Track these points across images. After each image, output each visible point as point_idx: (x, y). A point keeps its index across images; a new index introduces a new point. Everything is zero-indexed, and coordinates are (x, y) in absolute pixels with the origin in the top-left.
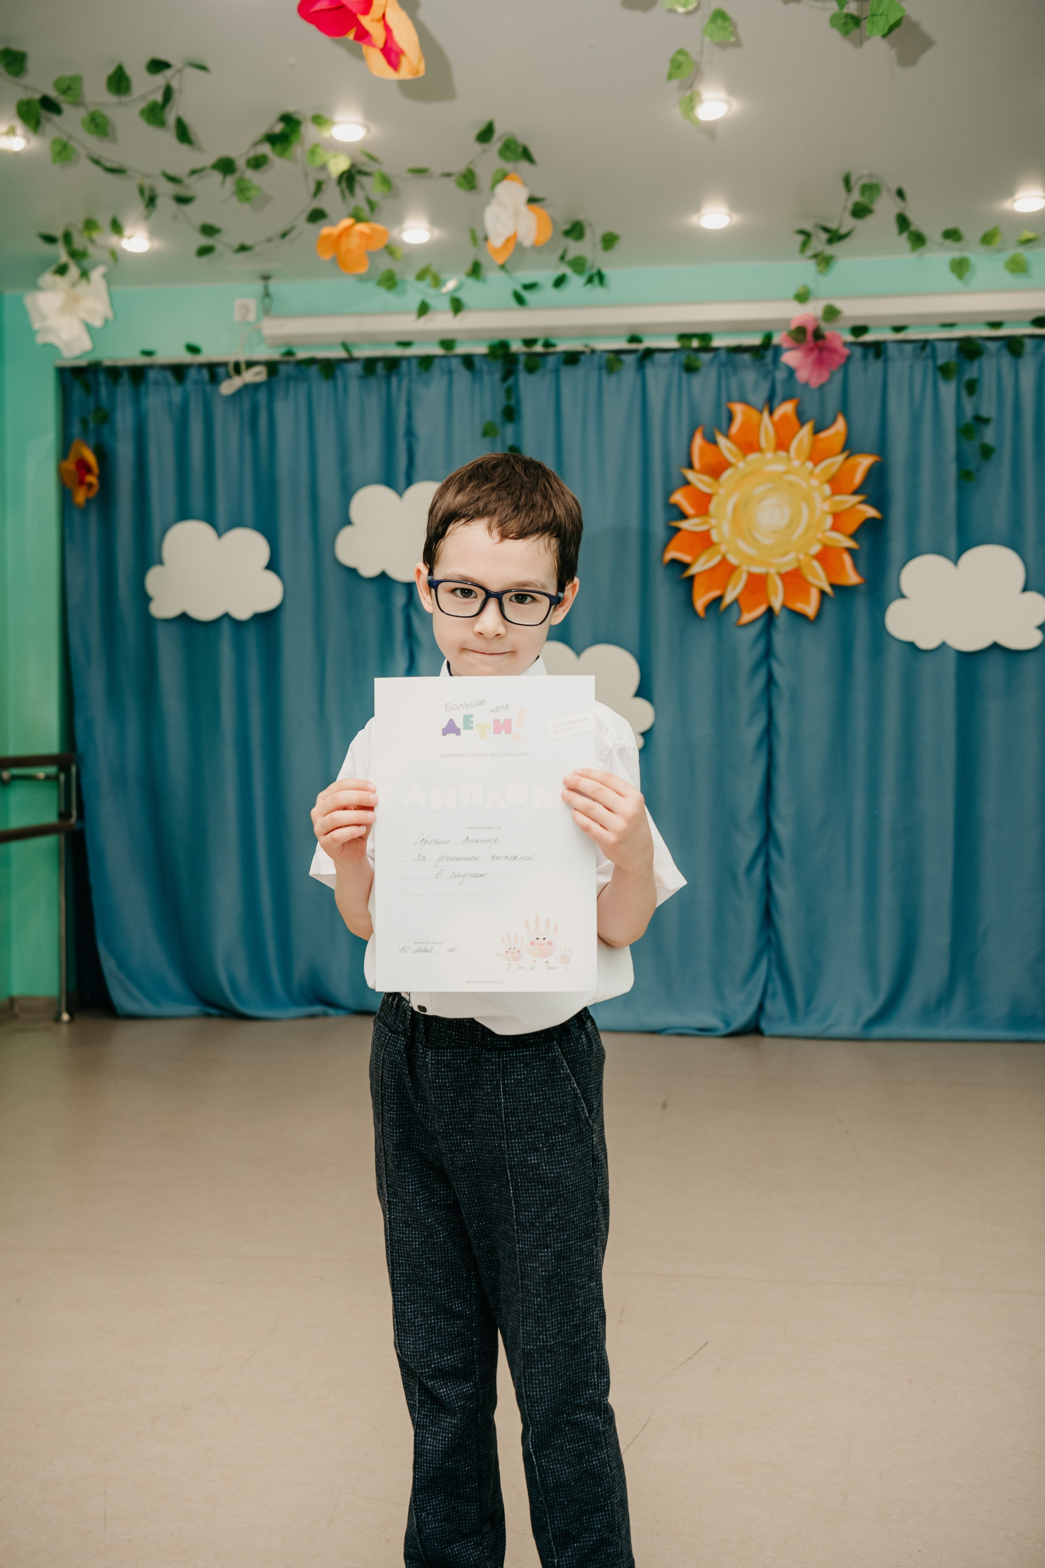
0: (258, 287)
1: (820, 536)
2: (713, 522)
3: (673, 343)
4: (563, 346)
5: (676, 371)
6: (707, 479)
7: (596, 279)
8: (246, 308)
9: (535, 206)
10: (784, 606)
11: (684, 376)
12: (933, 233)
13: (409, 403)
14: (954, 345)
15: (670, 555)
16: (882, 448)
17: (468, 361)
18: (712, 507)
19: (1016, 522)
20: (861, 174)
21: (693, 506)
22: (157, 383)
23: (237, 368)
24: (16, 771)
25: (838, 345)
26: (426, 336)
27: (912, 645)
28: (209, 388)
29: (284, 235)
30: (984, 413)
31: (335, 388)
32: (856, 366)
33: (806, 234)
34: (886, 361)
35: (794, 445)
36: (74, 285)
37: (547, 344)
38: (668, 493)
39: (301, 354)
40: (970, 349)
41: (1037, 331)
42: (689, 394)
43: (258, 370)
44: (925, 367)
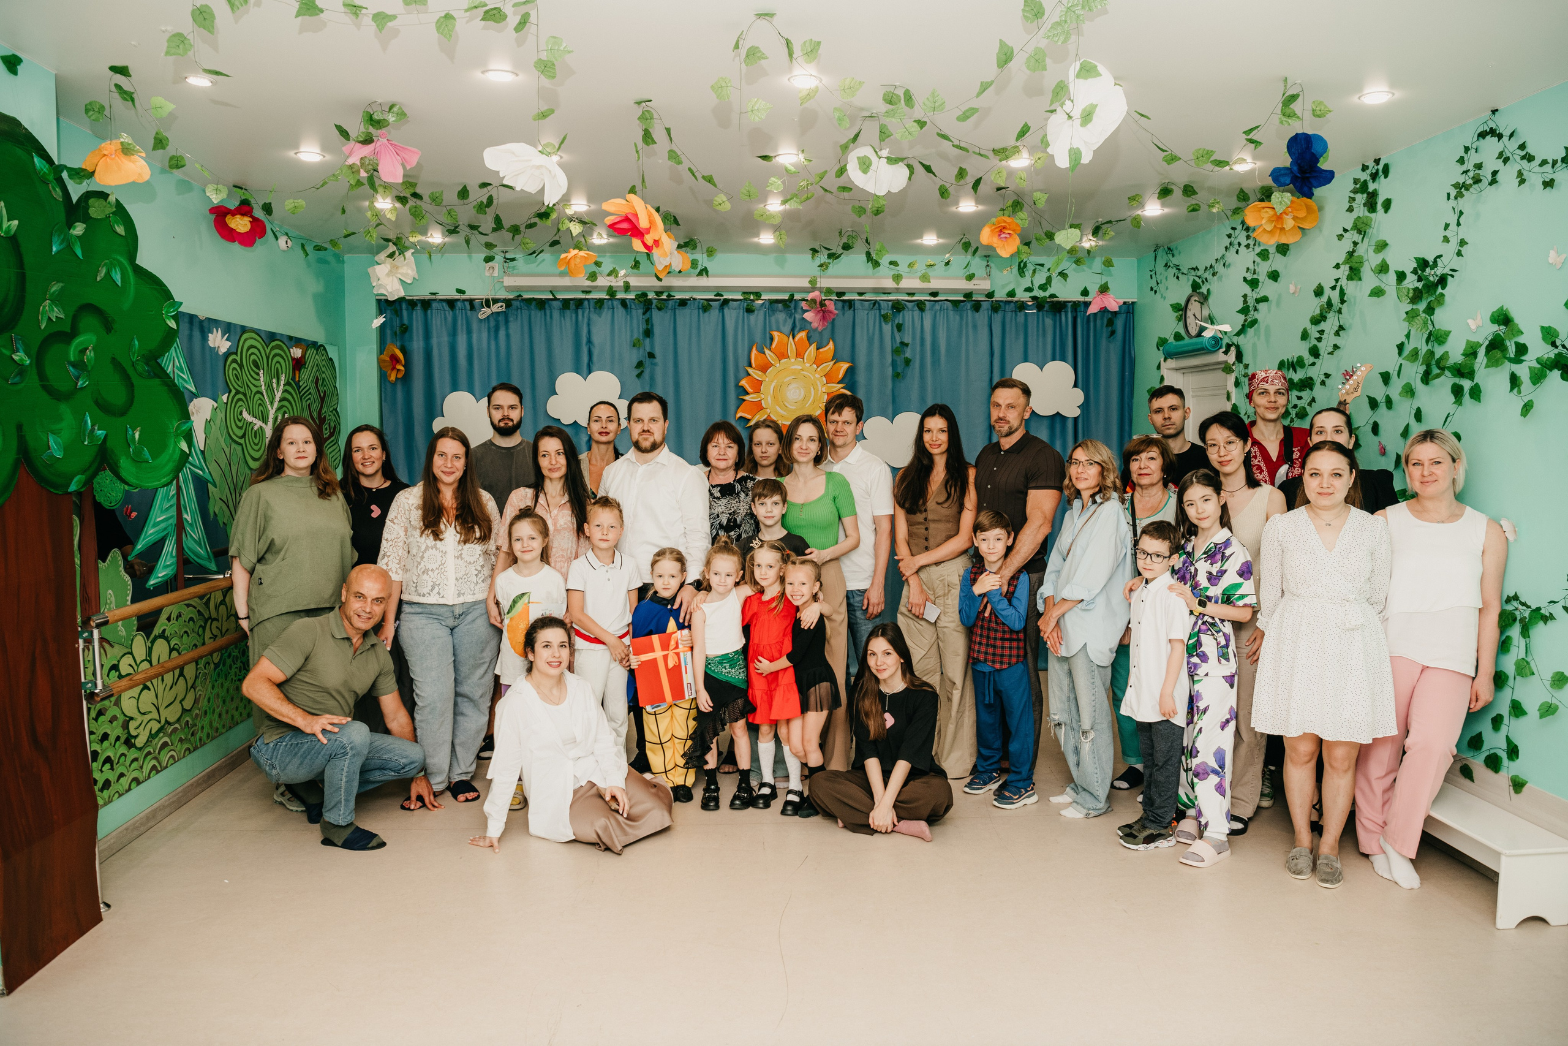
2: (762, 396)
3: (739, 297)
4: (679, 296)
5: (741, 312)
6: (759, 373)
7: (704, 273)
8: (493, 269)
11: (745, 314)
13: (589, 325)
14: (890, 303)
15: (738, 415)
16: (853, 360)
17: (624, 303)
18: (762, 388)
20: (847, 230)
21: (752, 387)
22: (438, 309)
23: (488, 304)
26: (597, 289)
28: (470, 313)
30: (906, 342)
31: (545, 314)
32: (838, 313)
33: (815, 251)
34: (854, 310)
35: (806, 355)
36: (397, 262)
37: (669, 295)
38: (738, 381)
39: (526, 296)
40: (898, 307)
41: (933, 299)
42: (749, 326)
43: (500, 304)
44: (875, 315)
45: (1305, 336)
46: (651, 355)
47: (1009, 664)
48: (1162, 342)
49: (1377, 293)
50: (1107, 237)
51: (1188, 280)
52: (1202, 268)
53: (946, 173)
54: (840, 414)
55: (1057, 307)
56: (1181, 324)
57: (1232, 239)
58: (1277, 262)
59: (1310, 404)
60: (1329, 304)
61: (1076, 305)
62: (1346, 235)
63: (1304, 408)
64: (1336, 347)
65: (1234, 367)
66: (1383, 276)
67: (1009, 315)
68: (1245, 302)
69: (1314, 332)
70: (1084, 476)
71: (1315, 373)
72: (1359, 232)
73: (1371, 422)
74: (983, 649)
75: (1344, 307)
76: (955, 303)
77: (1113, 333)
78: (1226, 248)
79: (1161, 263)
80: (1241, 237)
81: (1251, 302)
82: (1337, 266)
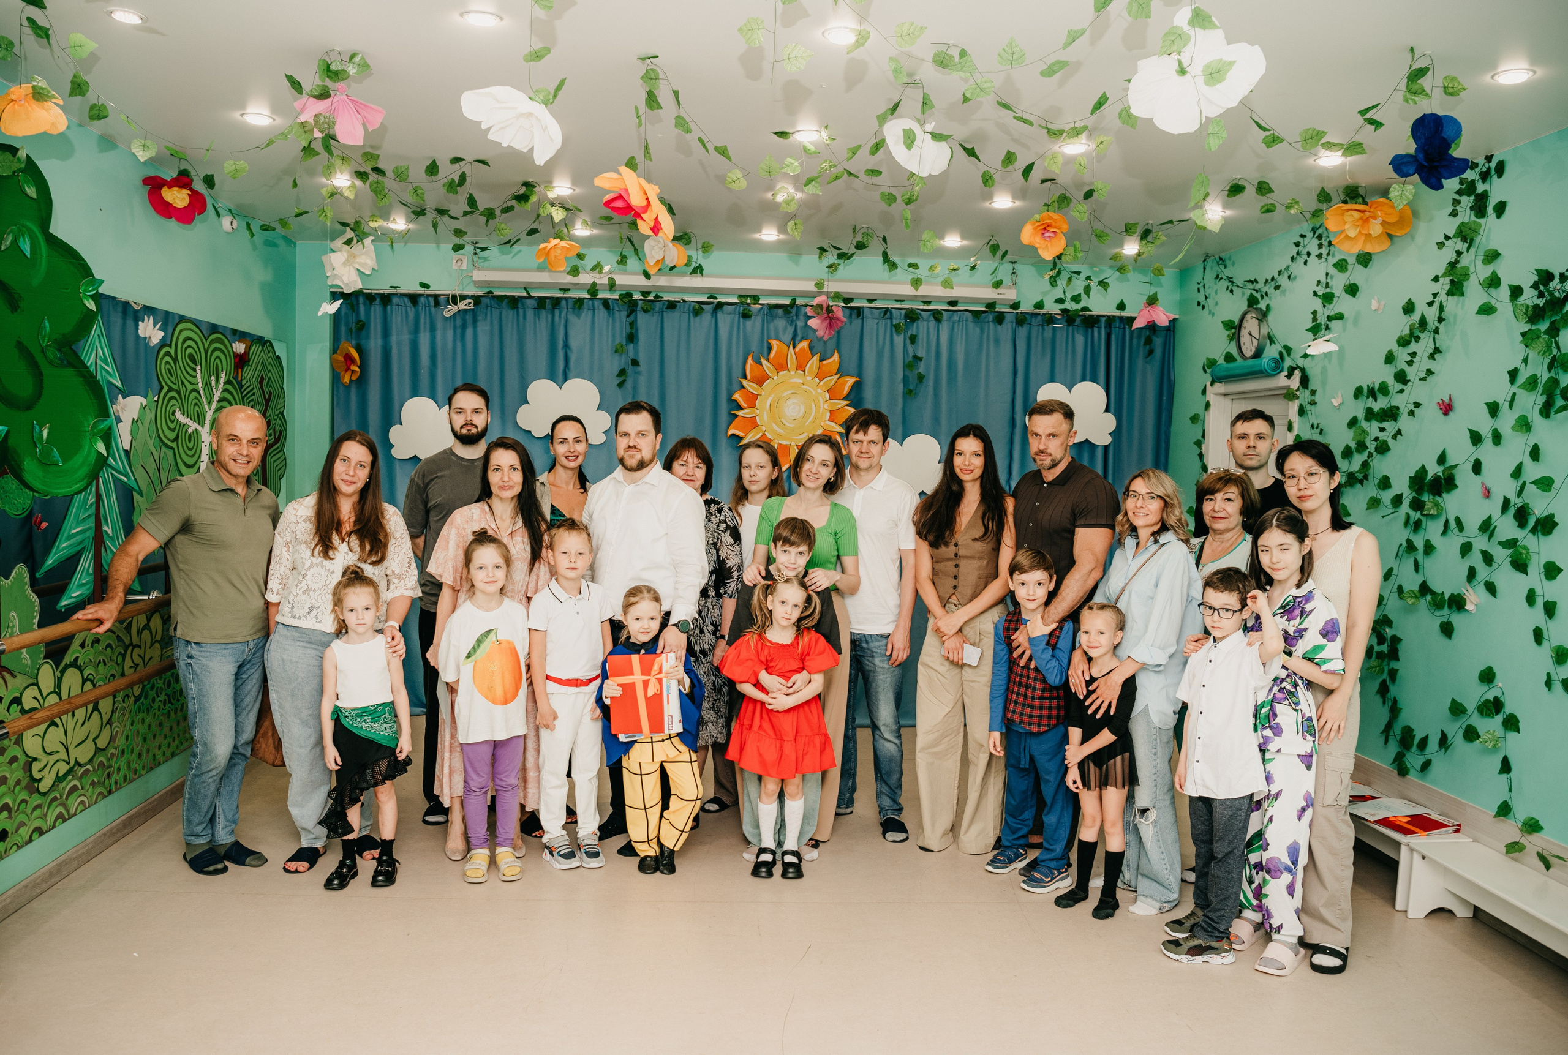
2: (758, 411)
3: (735, 300)
4: (668, 297)
5: (737, 317)
6: (755, 385)
8: (461, 262)
11: (741, 319)
13: (566, 327)
14: (903, 312)
15: (730, 433)
16: (860, 374)
17: (606, 303)
18: (757, 402)
19: (936, 420)
21: (746, 401)
22: (399, 307)
23: (455, 300)
25: (840, 316)
26: (578, 286)
28: (434, 311)
30: (919, 355)
31: (518, 314)
32: (845, 322)
33: (823, 250)
34: (863, 318)
35: (807, 367)
36: (354, 249)
37: (657, 296)
38: (730, 394)
39: (497, 293)
40: (912, 316)
41: (951, 308)
42: (744, 331)
43: (468, 301)
44: (886, 325)
45: (1390, 359)
46: (635, 363)
47: (1048, 726)
48: (1212, 363)
49: (1487, 310)
50: (1158, 242)
51: (1243, 294)
52: (1261, 281)
53: (991, 158)
54: (865, 433)
55: (1091, 321)
56: (1234, 344)
57: (1301, 248)
58: (1357, 274)
59: (1394, 437)
60: (1423, 323)
61: (1110, 319)
62: (1448, 243)
63: (1385, 442)
64: (1429, 372)
65: (1298, 393)
66: (1492, 291)
67: (1035, 329)
68: (1315, 319)
69: (1402, 355)
70: (1144, 511)
71: (1402, 402)
72: (1464, 240)
73: (1472, 459)
74: (1019, 709)
75: (1442, 327)
76: (976, 314)
77: (1151, 352)
78: (1293, 258)
79: (1210, 275)
80: (1312, 245)
81: (1322, 319)
82: (1436, 279)
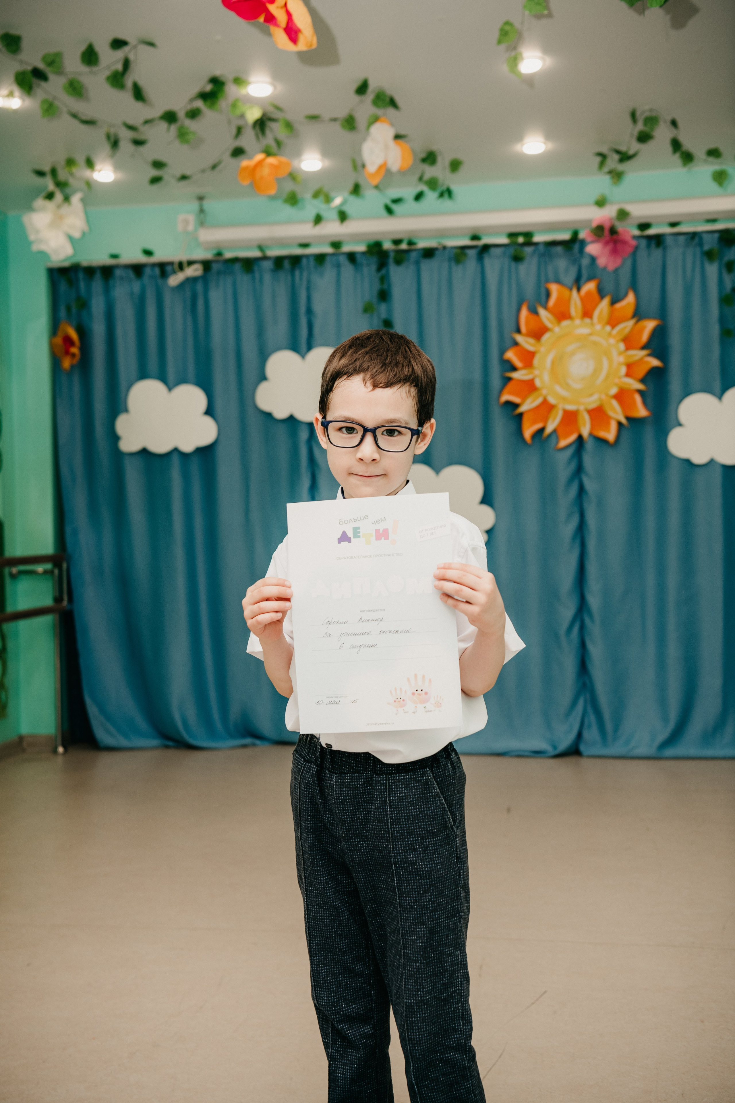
0: (195, 206)
1: (617, 381)
2: (536, 372)
3: (504, 240)
4: (422, 244)
5: (507, 261)
6: (532, 341)
7: (446, 195)
8: (186, 222)
9: (400, 141)
10: (591, 434)
11: (513, 264)
12: (699, 152)
13: (308, 289)
14: (716, 235)
15: (506, 397)
16: (663, 314)
17: (352, 257)
18: (536, 361)
20: (644, 109)
21: (521, 361)
22: (121, 278)
23: (181, 266)
24: (22, 568)
25: (627, 238)
26: (320, 240)
27: (688, 462)
28: (160, 281)
29: (214, 167)
31: (254, 279)
32: (642, 254)
33: (603, 156)
34: (665, 249)
35: (596, 314)
36: (59, 207)
37: (410, 243)
38: (502, 352)
39: (228, 255)
40: (728, 239)
42: (517, 277)
43: (196, 267)
44: (695, 252)
46: (388, 324)
